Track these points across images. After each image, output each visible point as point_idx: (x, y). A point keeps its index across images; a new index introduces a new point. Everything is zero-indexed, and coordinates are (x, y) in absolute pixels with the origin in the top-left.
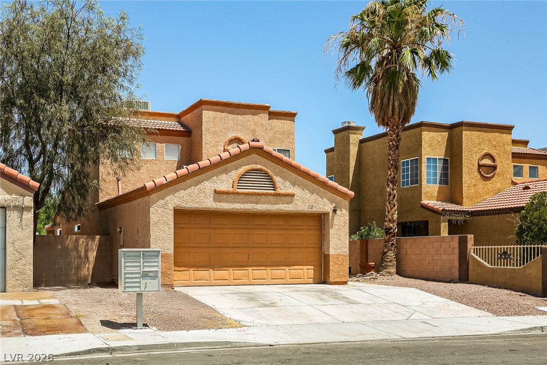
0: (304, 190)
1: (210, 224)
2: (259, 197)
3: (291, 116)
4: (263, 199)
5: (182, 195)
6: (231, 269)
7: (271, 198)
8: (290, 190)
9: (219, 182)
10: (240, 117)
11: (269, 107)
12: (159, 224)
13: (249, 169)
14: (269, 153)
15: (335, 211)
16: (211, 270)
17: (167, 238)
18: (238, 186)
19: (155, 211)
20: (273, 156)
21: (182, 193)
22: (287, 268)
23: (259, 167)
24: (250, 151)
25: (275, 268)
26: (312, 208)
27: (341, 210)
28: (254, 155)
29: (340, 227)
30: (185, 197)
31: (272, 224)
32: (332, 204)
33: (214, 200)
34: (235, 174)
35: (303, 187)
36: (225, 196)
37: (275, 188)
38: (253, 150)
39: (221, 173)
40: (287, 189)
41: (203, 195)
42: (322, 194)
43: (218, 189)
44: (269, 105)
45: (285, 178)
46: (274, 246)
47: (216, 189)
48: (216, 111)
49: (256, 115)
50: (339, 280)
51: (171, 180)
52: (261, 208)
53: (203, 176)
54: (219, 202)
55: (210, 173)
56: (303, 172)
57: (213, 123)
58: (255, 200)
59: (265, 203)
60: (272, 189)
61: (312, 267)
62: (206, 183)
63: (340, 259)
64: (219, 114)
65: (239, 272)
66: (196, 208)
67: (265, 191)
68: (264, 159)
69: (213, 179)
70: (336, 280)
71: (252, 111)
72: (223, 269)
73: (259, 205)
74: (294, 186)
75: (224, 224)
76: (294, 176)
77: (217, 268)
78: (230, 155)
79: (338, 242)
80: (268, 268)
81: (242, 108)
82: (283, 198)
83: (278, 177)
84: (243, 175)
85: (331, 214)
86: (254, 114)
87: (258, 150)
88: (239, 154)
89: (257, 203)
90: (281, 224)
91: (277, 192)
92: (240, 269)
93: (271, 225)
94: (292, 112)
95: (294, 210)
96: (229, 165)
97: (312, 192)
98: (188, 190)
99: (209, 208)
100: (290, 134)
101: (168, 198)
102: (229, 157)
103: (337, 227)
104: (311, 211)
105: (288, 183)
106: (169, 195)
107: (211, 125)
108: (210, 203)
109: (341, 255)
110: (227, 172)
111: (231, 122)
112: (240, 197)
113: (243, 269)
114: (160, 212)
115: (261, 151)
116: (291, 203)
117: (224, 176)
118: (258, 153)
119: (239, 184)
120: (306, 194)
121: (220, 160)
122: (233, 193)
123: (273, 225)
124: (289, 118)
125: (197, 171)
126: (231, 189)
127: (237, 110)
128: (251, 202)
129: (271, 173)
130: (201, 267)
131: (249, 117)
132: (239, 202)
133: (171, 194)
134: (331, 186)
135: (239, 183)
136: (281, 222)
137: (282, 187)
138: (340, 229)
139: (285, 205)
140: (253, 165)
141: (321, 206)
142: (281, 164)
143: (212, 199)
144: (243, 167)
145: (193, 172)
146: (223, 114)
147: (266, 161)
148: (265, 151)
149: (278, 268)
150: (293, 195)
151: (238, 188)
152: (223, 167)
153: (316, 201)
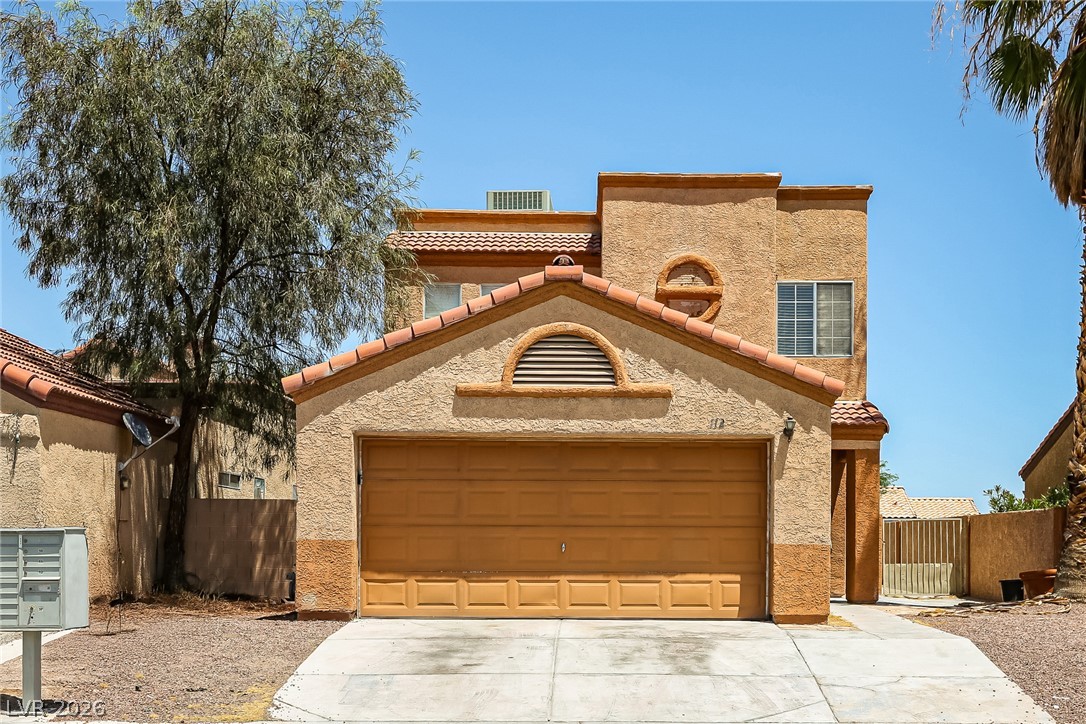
0: (698, 381)
1: (459, 470)
2: (573, 402)
3: (856, 198)
4: (585, 405)
5: (373, 402)
6: (513, 581)
7: (608, 403)
8: (660, 381)
9: (469, 367)
10: (700, 210)
11: (777, 180)
12: (317, 471)
13: (545, 332)
14: (597, 292)
15: (788, 433)
16: (462, 582)
17: (336, 504)
18: (516, 376)
19: (308, 441)
20: (609, 299)
21: (375, 397)
22: (665, 580)
23: (571, 326)
24: (547, 288)
25: (632, 578)
26: (721, 427)
27: (808, 430)
28: (561, 298)
29: (806, 473)
30: (380, 406)
31: (624, 468)
32: (782, 416)
33: (454, 411)
34: (508, 348)
35: (696, 373)
36: (483, 402)
37: (614, 378)
38: (556, 285)
39: (474, 346)
40: (651, 379)
41: (427, 401)
42: (752, 390)
43: (462, 386)
44: (776, 174)
45: (645, 353)
46: (629, 522)
47: (459, 385)
48: (638, 199)
49: (743, 201)
50: (801, 611)
51: (342, 367)
52: (580, 430)
53: (428, 355)
54: (468, 416)
55: (444, 347)
56: (694, 335)
57: (630, 228)
58: (561, 410)
59: (590, 416)
60: (610, 380)
61: (738, 578)
62: (435, 372)
63: (805, 555)
64: (645, 207)
65: (533, 587)
66: (409, 431)
67: (588, 387)
68: (589, 307)
69: (453, 361)
70: (792, 612)
71: (733, 191)
72: (492, 579)
73: (573, 422)
74: (672, 373)
75: (495, 470)
76: (671, 345)
77: (478, 575)
78: (494, 303)
79: (798, 512)
80: (614, 580)
81: (705, 188)
82: (641, 402)
83: (628, 351)
84: (529, 349)
85: (777, 442)
86: (736, 200)
87: (570, 285)
88: (516, 298)
89: (568, 417)
90: (651, 468)
91: (620, 387)
92: (535, 579)
93: (622, 471)
94: (858, 187)
95: (670, 431)
96: (494, 326)
97: (723, 386)
98: (389, 389)
99: (441, 432)
100: (852, 245)
101: (339, 410)
102: (491, 306)
103: (794, 474)
104: (720, 434)
105: (654, 366)
106: (342, 404)
107: (625, 234)
108: (443, 420)
109: (807, 547)
110: (488, 343)
111: (677, 222)
112: (522, 404)
113: (546, 578)
114: (319, 443)
115: (577, 288)
116: (663, 413)
117: (481, 354)
118: (568, 292)
119: (518, 372)
120: (707, 392)
121: (467, 316)
122: (500, 394)
123: (625, 471)
124: (851, 203)
125: (408, 343)
126: (497, 385)
127: (691, 193)
128: (553, 415)
129: (603, 340)
130: (437, 572)
131: (723, 209)
132: (519, 416)
133: (346, 401)
134: (773, 369)
135: (517, 369)
136: (650, 464)
137: (638, 376)
138: (803, 478)
139: (645, 421)
140: (557, 323)
141: (747, 422)
142: (632, 318)
143: (449, 410)
144: (532, 330)
145: (397, 347)
146: (655, 205)
147: (594, 311)
148: (586, 288)
149: (640, 578)
150: (667, 396)
151: (514, 382)
152: (480, 332)
153: (733, 408)
